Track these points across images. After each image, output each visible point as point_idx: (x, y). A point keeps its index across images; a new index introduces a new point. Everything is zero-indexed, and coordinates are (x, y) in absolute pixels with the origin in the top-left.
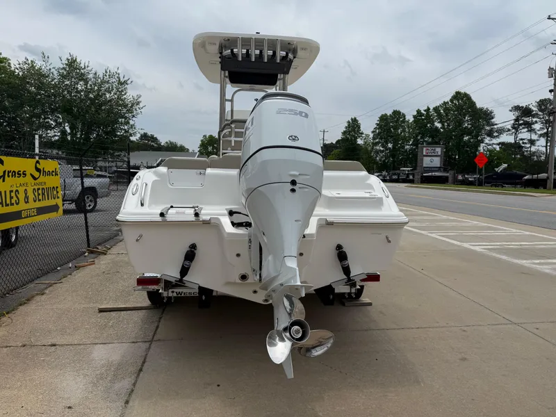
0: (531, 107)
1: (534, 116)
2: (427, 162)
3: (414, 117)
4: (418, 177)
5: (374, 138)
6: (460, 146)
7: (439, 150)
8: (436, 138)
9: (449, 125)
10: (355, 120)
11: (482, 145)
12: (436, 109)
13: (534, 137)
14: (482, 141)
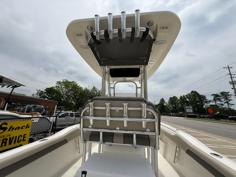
0: (218, 94)
1: (220, 97)
2: (188, 111)
3: (180, 98)
4: (186, 115)
5: (169, 104)
6: (197, 106)
7: (191, 107)
8: (188, 104)
9: (191, 100)
10: (163, 99)
11: (204, 106)
12: (186, 96)
13: (223, 103)
14: (204, 104)
